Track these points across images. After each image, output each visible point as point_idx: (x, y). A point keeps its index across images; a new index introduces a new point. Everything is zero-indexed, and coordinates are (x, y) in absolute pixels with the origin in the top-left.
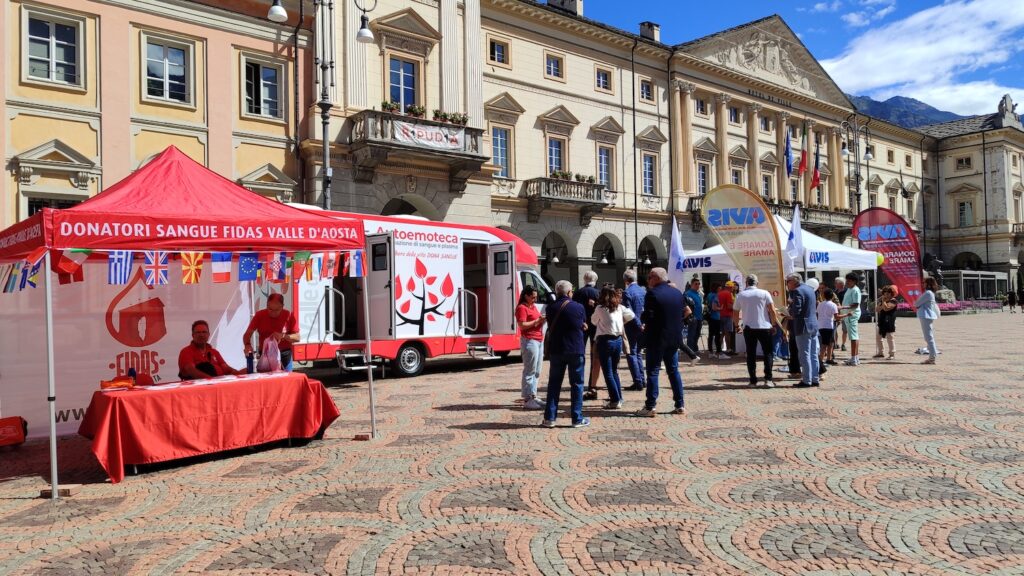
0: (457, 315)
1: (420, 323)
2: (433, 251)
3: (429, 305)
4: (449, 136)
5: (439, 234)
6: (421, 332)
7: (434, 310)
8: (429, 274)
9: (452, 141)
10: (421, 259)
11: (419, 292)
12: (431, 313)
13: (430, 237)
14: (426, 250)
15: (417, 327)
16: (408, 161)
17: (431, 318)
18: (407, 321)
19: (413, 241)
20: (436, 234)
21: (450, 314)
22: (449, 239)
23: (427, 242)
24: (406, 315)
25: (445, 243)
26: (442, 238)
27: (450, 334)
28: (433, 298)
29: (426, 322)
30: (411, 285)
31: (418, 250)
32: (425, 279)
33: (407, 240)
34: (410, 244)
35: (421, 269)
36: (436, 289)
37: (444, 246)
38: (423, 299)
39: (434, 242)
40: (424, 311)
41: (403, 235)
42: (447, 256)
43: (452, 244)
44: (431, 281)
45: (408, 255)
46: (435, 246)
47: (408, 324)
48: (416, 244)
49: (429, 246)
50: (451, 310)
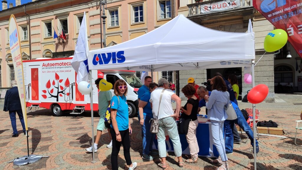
0: (71, 95)
1: (57, 97)
2: (62, 69)
3: (60, 90)
4: (231, 3)
5: (64, 63)
6: (57, 100)
7: (62, 92)
8: (60, 79)
9: (233, 4)
10: (57, 73)
11: (56, 85)
12: (61, 93)
13: (61, 64)
14: (59, 69)
15: (56, 98)
16: (218, 20)
17: (61, 95)
18: (52, 96)
19: (54, 67)
20: (63, 63)
21: (68, 94)
22: (68, 64)
23: (60, 66)
24: (52, 94)
25: (67, 66)
26: (65, 64)
27: (68, 102)
28: (62, 88)
29: (59, 97)
30: (54, 83)
31: (56, 70)
32: (59, 80)
33: (52, 66)
34: (53, 68)
35: (57, 77)
36: (63, 84)
37: (66, 67)
38: (58, 88)
39: (62, 66)
40: (58, 93)
41: (51, 65)
42: (67, 71)
43: (69, 66)
44: (61, 81)
45: (53, 72)
46: (62, 67)
47: (53, 97)
48: (55, 68)
49: (60, 68)
50: (69, 92)
